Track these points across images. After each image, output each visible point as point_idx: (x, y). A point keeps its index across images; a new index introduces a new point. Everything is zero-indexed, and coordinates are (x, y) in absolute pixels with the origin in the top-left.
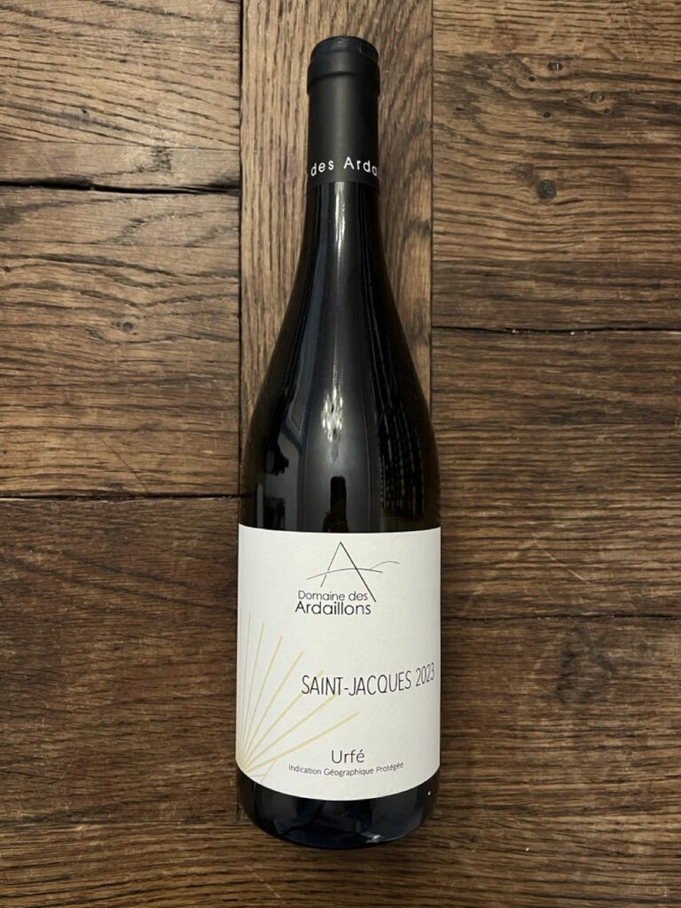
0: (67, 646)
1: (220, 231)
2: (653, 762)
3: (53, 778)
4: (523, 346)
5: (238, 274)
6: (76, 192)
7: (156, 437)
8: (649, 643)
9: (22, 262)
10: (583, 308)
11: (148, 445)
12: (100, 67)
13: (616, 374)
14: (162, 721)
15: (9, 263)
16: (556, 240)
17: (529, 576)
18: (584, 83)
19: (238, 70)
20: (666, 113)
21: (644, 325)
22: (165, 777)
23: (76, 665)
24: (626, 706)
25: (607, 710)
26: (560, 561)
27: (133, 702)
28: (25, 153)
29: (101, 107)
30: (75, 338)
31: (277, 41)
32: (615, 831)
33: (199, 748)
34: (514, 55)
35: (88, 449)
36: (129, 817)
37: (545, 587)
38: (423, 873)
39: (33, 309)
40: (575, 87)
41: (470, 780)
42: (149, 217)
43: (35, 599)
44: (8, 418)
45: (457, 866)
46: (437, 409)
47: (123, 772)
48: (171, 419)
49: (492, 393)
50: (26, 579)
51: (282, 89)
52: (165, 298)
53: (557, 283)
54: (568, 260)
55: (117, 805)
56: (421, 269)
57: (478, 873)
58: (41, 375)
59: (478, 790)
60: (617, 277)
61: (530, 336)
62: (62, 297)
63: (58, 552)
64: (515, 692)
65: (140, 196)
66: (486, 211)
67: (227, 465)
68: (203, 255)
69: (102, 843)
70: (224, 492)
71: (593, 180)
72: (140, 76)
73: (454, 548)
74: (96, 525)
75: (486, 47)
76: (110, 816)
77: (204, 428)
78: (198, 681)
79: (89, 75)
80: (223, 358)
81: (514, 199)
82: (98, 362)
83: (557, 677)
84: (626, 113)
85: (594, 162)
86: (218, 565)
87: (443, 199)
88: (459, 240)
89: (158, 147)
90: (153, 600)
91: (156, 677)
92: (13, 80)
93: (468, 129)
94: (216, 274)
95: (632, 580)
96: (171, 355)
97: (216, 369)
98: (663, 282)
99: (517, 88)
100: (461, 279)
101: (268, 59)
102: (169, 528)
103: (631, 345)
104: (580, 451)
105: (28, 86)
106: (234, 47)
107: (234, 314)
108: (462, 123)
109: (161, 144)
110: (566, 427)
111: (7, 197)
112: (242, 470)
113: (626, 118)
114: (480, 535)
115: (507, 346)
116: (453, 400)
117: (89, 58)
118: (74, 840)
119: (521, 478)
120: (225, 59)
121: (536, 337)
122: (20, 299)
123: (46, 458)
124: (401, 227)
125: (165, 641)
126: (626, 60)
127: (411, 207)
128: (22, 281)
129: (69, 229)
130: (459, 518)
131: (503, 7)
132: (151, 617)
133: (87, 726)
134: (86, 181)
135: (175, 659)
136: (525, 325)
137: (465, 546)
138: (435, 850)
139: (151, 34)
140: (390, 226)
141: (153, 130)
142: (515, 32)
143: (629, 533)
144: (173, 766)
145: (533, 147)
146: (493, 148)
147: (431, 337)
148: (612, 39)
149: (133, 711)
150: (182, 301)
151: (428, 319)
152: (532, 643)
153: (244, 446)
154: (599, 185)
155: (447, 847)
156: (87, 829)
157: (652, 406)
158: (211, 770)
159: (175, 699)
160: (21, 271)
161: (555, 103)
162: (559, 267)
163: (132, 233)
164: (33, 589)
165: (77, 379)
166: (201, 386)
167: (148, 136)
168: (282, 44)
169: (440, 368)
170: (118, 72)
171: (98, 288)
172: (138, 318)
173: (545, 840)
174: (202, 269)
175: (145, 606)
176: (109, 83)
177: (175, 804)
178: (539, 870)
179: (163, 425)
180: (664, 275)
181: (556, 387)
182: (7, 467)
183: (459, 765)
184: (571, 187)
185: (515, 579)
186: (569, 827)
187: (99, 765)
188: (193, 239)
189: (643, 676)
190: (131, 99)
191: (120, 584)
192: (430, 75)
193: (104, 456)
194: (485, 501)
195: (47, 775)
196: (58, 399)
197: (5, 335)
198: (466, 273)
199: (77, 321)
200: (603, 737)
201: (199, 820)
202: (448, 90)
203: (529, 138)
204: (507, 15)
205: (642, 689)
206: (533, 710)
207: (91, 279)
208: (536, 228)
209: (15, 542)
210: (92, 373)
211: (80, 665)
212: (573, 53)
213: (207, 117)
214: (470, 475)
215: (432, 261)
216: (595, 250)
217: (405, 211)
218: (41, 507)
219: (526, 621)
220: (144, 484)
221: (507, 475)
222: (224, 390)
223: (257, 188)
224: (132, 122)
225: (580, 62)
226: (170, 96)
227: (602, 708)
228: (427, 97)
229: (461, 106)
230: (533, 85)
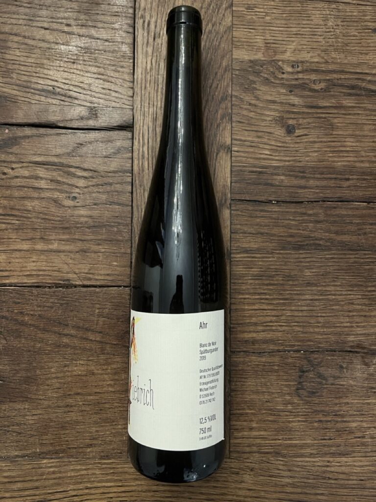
0: (40, 364)
1: (122, 149)
2: (347, 429)
3: (31, 435)
4: (279, 210)
5: (131, 172)
6: (49, 129)
7: (87, 256)
8: (345, 366)
9: (20, 165)
10: (310, 190)
11: (84, 260)
12: (62, 65)
13: (327, 224)
14: (89, 405)
15: (14, 166)
16: (296, 155)
17: (281, 330)
18: (310, 75)
19: (131, 68)
20: (353, 89)
21: (341, 199)
22: (90, 435)
23: (44, 374)
24: (333, 399)
25: (323, 401)
26: (297, 322)
27: (74, 394)
28: (23, 109)
29: (63, 87)
30: (47, 204)
31: (153, 53)
32: (328, 466)
33: (108, 419)
34: (274, 60)
35: (52, 261)
36: (70, 455)
37: (290, 336)
38: (226, 488)
39: (26, 189)
40: (305, 77)
41: (251, 438)
42: (86, 142)
43: (23, 340)
44: (11, 245)
45: (243, 484)
46: (234, 242)
47: (67, 432)
48: (96, 247)
49: (262, 234)
50: (20, 329)
51: (155, 78)
52: (94, 184)
53: (296, 177)
54: (301, 165)
55: (65, 450)
56: (226, 169)
57: (254, 488)
58: (29, 223)
59: (254, 442)
60: (327, 174)
61: (282, 205)
62: (40, 183)
63: (36, 315)
64: (274, 391)
65: (81, 131)
66: (260, 140)
67: (125, 270)
68: (113, 162)
69: (56, 469)
70: (123, 285)
71: (314, 125)
72: (83, 71)
73: (242, 315)
74: (56, 301)
75: (260, 56)
76: (60, 455)
77: (113, 251)
78: (108, 384)
79: (55, 70)
80: (122, 214)
81: (274, 134)
82: (58, 216)
83: (296, 383)
84: (332, 90)
85: (315, 115)
86: (119, 323)
87: (236, 134)
88: (245, 155)
89: (91, 107)
90: (85, 340)
91: (85, 382)
92: (17, 71)
93: (250, 98)
94: (120, 172)
95: (335, 332)
96: (95, 213)
97: (120, 221)
98: (351, 177)
99: (275, 78)
100: (246, 175)
101: (148, 62)
102: (93, 302)
103: (334, 210)
104: (308, 265)
105: (24, 75)
106: (130, 56)
107: (129, 192)
108: (247, 95)
109: (92, 105)
110: (301, 252)
111: (13, 132)
112: (132, 273)
113: (332, 93)
114: (256, 308)
115: (270, 210)
116: (242, 237)
117: (55, 61)
118: (41, 468)
119: (277, 278)
120: (126, 62)
121: (285, 205)
122: (19, 184)
123: (31, 266)
124: (216, 148)
125: (91, 362)
126: (333, 62)
127: (221, 138)
128: (20, 175)
129: (44, 148)
130: (245, 299)
131: (268, 35)
132: (84, 349)
133: (49, 407)
134: (54, 124)
135: (96, 371)
136: (279, 199)
137: (248, 313)
138: (233, 475)
139: (88, 49)
140: (210, 148)
141: (88, 98)
142: (275, 49)
143: (334, 307)
144: (94, 429)
145: (284, 108)
146: (262, 108)
147: (230, 204)
148: (325, 51)
149: (74, 400)
150: (102, 186)
151: (229, 195)
152: (283, 365)
153: (133, 261)
154: (317, 127)
155: (238, 473)
156: (49, 462)
157: (345, 241)
158: (113, 431)
159: (96, 393)
160: (20, 170)
161: (295, 85)
162: (297, 169)
163: (77, 150)
164: (22, 334)
165: (47, 225)
166: (111, 229)
167: (86, 101)
168: (156, 54)
169: (235, 220)
170: (71, 68)
171: (59, 179)
172: (79, 194)
173: (290, 470)
174: (112, 169)
175: (81, 344)
176: (66, 73)
177: (94, 449)
178: (287, 486)
179: (92, 249)
180: (351, 174)
181: (296, 231)
182: (10, 271)
183: (245, 430)
184: (303, 128)
185: (274, 331)
186: (303, 464)
187: (56, 428)
188: (108, 153)
189: (342, 383)
190: (78, 82)
191: (68, 332)
192: (231, 70)
193: (61, 265)
194: (259, 290)
195: (28, 433)
196: (38, 236)
197: (12, 202)
198: (249, 172)
199: (48, 195)
200: (321, 416)
201: (107, 457)
202: (239, 78)
203: (281, 103)
204: (271, 40)
205: (341, 390)
206: (283, 401)
207: (55, 174)
208: (285, 149)
209: (14, 310)
210: (55, 222)
211: (46, 374)
212: (304, 59)
213: (116, 92)
214: (251, 276)
215: (231, 166)
216: (316, 160)
217: (218, 140)
218: (28, 292)
219: (280, 353)
220: (81, 280)
221: (270, 276)
222: (123, 232)
223: (141, 127)
224: (78, 94)
225: (308, 64)
226: (97, 81)
227: (321, 400)
228: (229, 82)
229: (247, 87)
230: (284, 76)
